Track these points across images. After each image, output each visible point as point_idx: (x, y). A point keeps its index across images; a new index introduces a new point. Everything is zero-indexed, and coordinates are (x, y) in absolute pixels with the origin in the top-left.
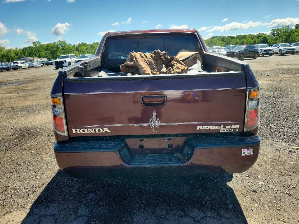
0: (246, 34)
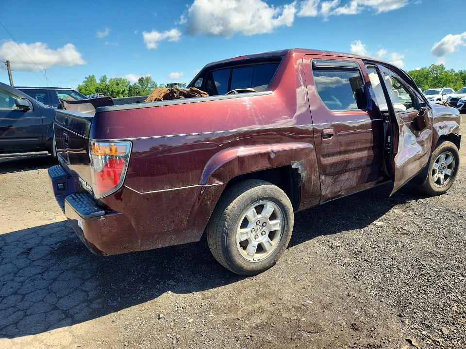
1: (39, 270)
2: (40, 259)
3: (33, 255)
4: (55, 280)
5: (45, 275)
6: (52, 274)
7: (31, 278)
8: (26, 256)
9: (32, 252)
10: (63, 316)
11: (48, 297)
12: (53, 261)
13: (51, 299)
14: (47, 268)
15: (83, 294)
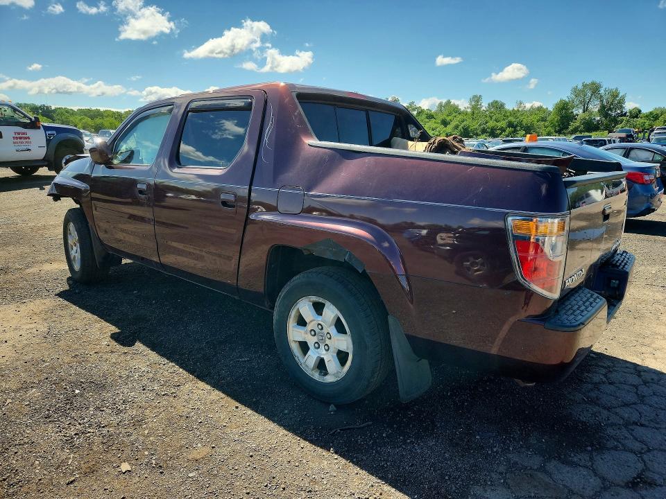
0: (102, 109)
1: (639, 431)
2: (626, 449)
3: (632, 467)
4: (626, 405)
5: (635, 417)
6: (626, 413)
7: (657, 426)
8: (648, 474)
9: (631, 474)
10: (642, 373)
11: (646, 394)
12: (610, 431)
13: (644, 390)
14: (625, 427)
15: (610, 375)
